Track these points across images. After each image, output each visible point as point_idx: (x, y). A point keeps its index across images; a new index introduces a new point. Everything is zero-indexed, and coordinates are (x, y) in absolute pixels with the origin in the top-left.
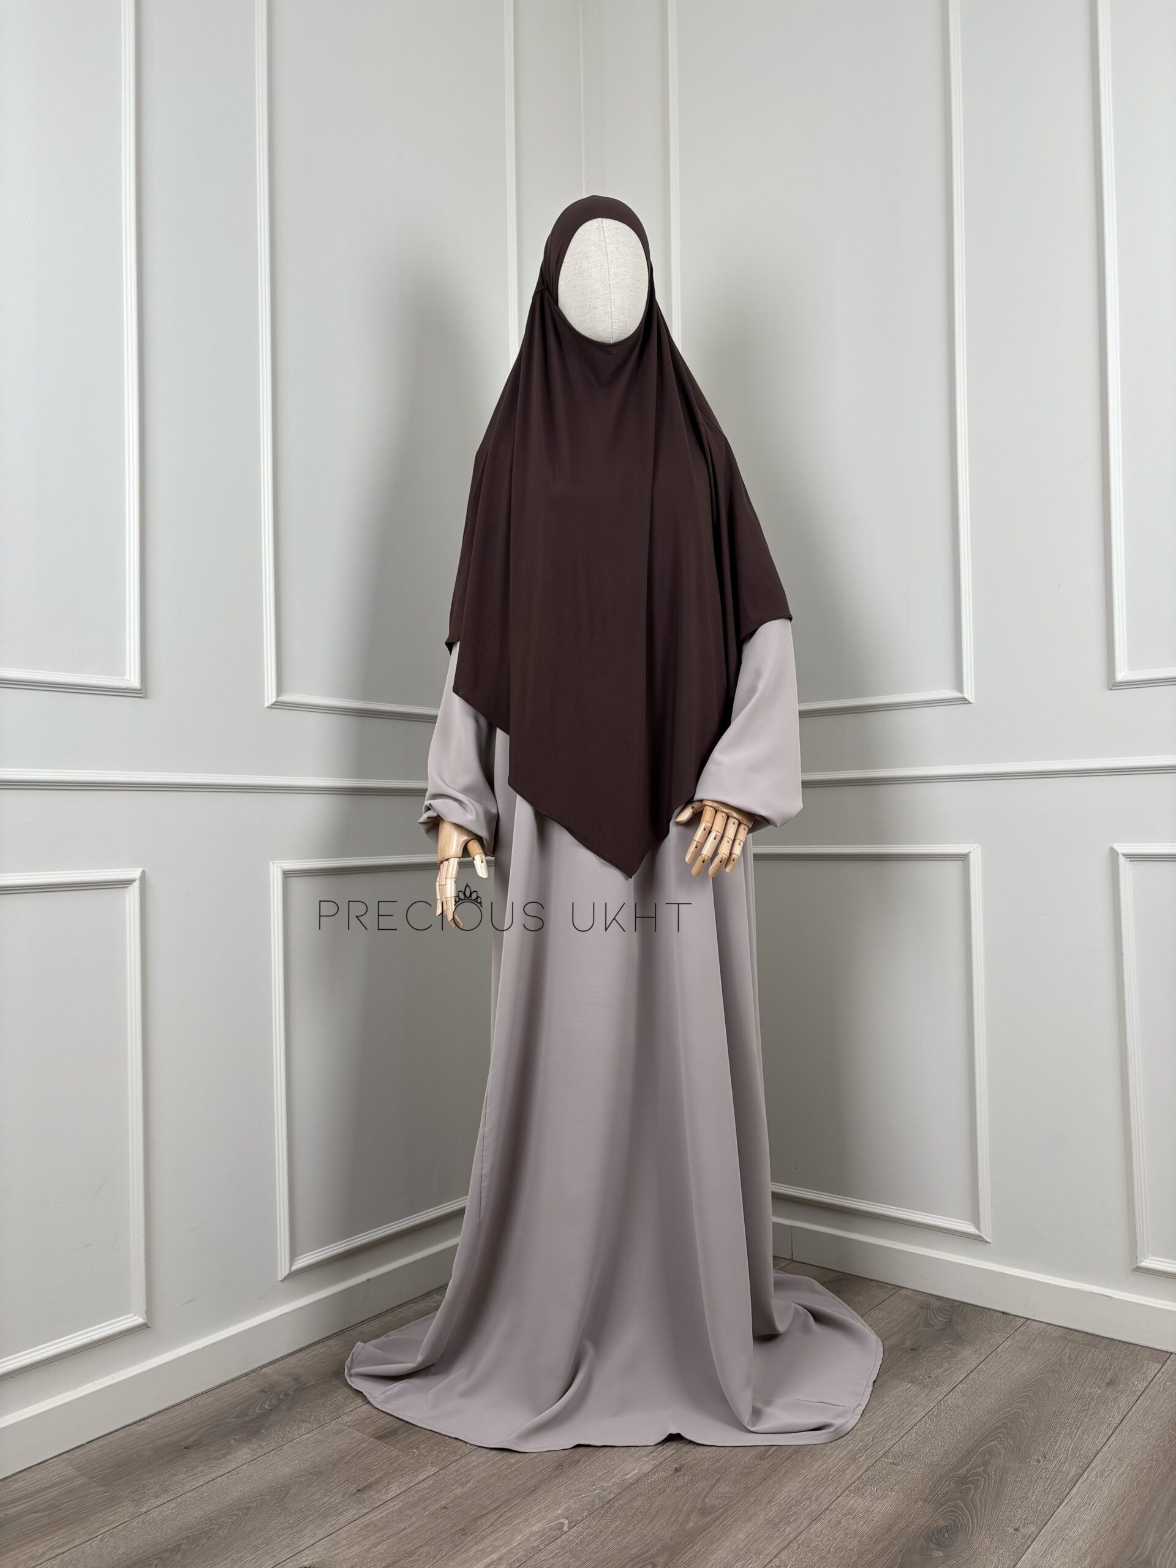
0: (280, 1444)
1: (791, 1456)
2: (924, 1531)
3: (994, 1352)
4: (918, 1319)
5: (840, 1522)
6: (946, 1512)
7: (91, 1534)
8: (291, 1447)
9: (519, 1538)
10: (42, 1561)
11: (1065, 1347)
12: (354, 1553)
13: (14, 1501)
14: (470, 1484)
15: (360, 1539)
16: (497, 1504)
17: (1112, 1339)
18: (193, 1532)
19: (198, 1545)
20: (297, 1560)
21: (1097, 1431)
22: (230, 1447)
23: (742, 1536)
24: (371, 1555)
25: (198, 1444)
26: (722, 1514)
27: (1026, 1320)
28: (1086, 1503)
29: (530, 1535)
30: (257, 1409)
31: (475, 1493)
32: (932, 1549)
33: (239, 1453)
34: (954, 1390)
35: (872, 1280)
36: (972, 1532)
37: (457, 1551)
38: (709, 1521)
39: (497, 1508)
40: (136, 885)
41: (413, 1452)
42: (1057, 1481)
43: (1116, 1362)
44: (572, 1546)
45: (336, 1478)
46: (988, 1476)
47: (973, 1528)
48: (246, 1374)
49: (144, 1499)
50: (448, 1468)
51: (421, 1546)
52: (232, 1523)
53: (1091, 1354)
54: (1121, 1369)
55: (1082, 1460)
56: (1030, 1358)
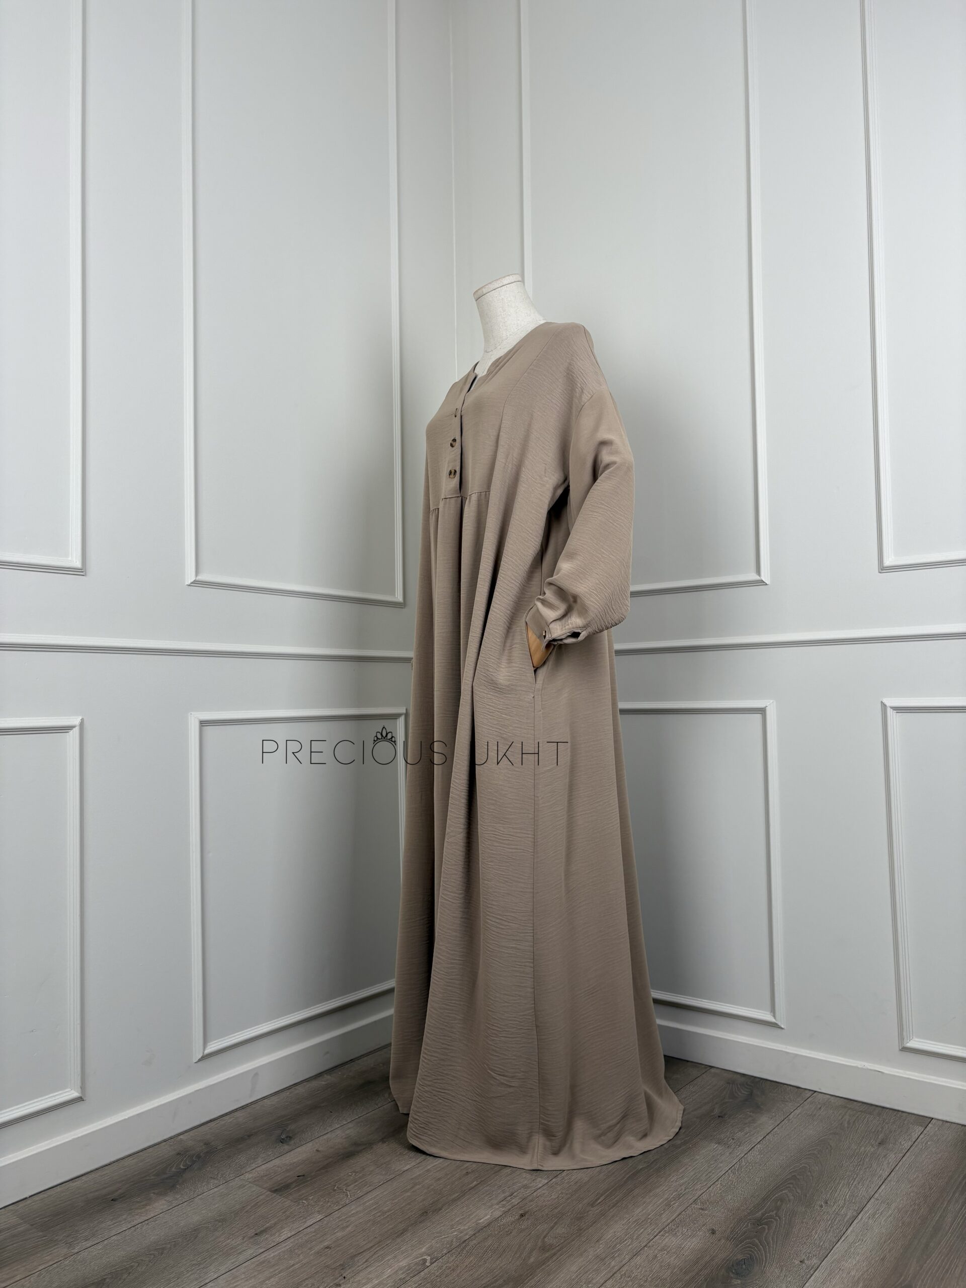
0: (192, 1196)
1: (617, 1204)
2: (725, 1263)
3: (786, 1118)
4: (725, 1092)
5: (656, 1257)
6: (744, 1248)
7: (30, 1272)
8: (201, 1199)
9: (389, 1272)
11: (846, 1113)
14: (349, 1228)
15: (256, 1273)
16: (371, 1245)
17: (883, 1108)
18: (116, 1269)
19: (120, 1279)
21: (870, 1181)
22: (150, 1199)
23: (574, 1268)
25: (123, 1197)
26: (559, 1251)
27: (813, 1092)
28: (860, 1239)
29: (398, 1269)
30: (174, 1168)
31: (353, 1236)
32: (732, 1278)
33: (157, 1204)
34: (753, 1150)
35: (688, 1061)
36: (765, 1264)
38: (547, 1257)
39: (372, 1247)
40: (76, 731)
41: (302, 1202)
43: (887, 1126)
44: (433, 1278)
45: (238, 1224)
46: (780, 1219)
47: (766, 1260)
48: (165, 1141)
49: (75, 1243)
50: (331, 1216)
51: (306, 1279)
52: (149, 1261)
53: (866, 1119)
54: (891, 1132)
55: (858, 1205)
56: (816, 1123)
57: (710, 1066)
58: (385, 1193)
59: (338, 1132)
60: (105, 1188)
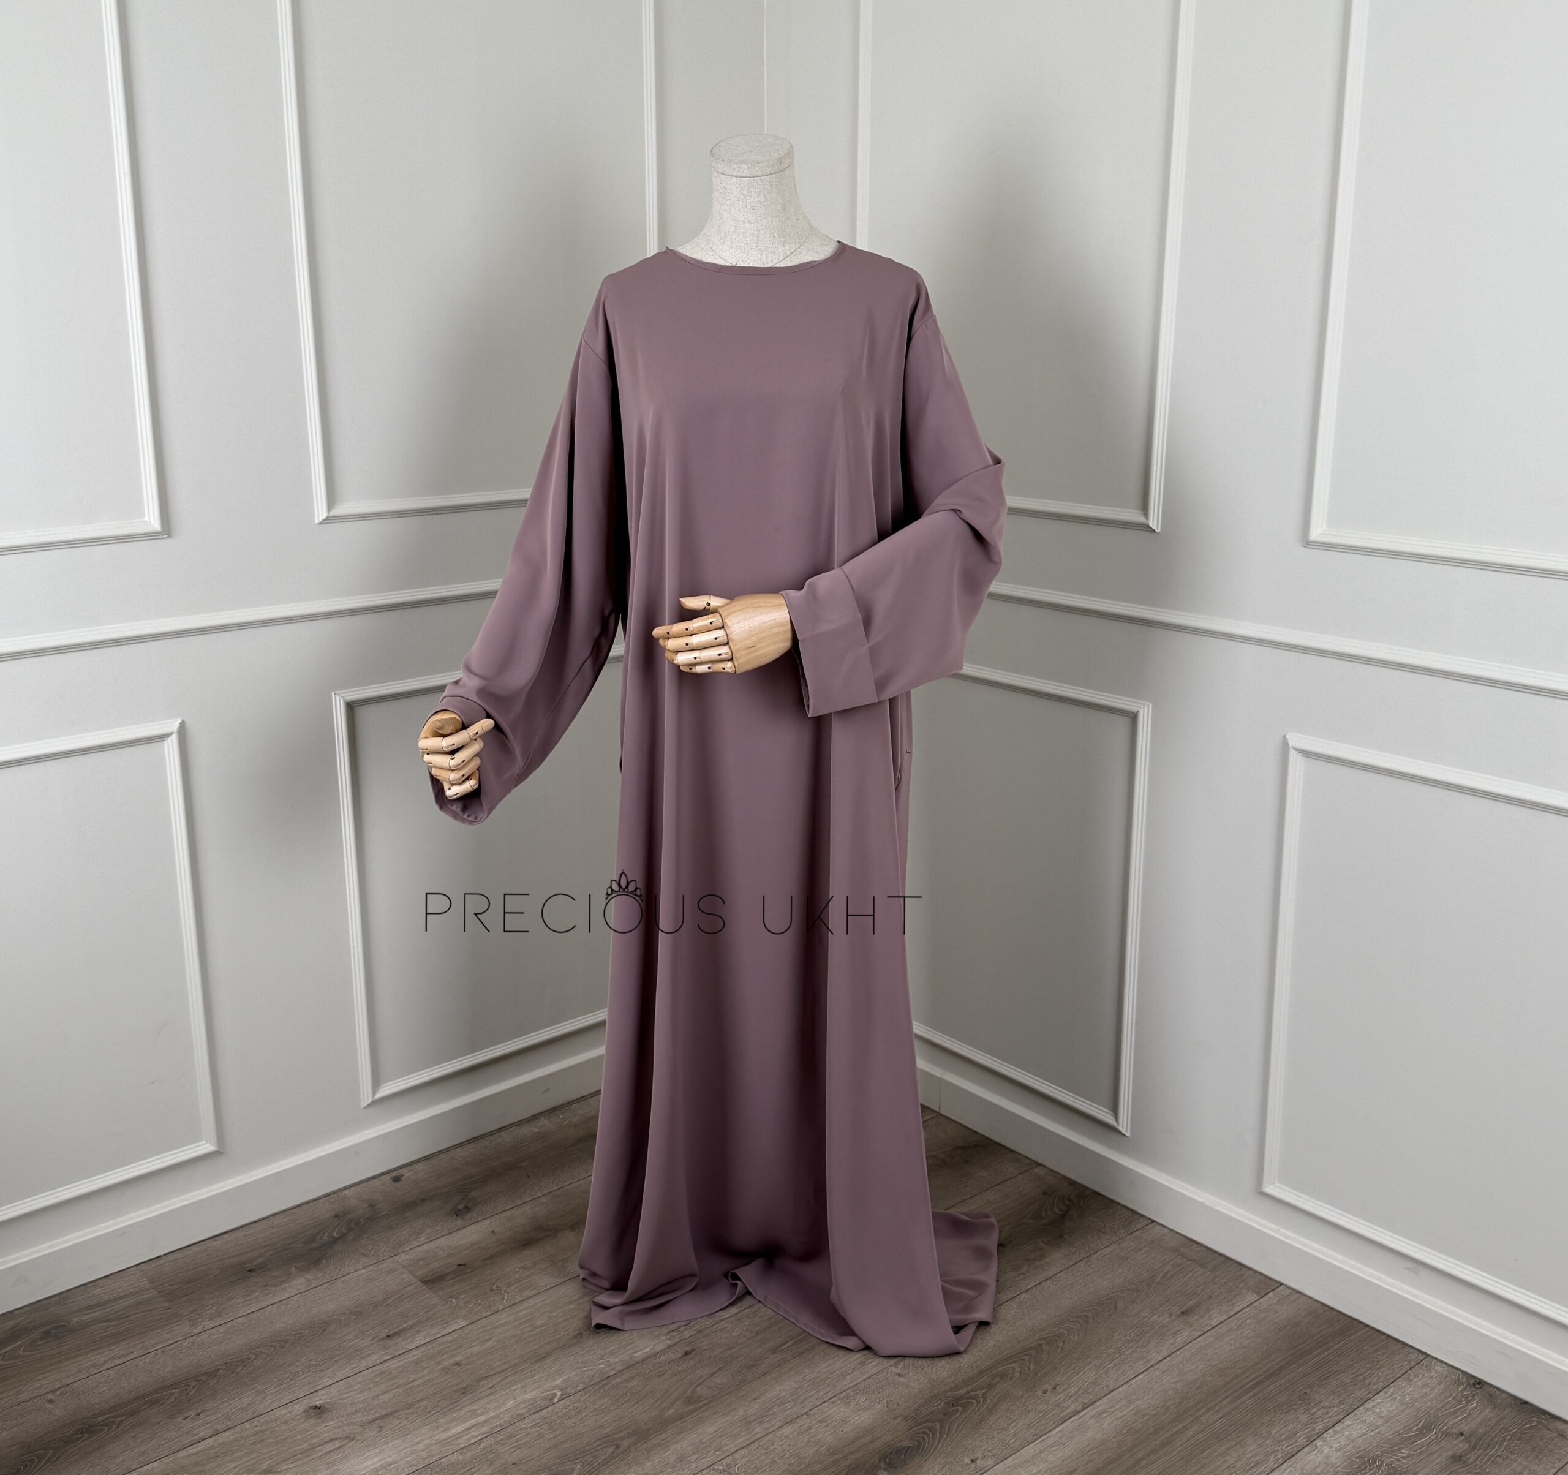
0: (335, 1277)
1: (803, 1353)
2: (884, 1448)
3: (1086, 1259)
4: (1032, 1207)
5: (810, 1428)
6: (918, 1433)
7: (147, 1349)
8: (344, 1282)
9: (511, 1403)
10: (102, 1369)
11: (1170, 1261)
12: (363, 1398)
13: (90, 1307)
14: (489, 1343)
15: (371, 1385)
16: (505, 1366)
17: (1228, 1259)
18: (232, 1359)
19: (233, 1372)
20: (312, 1397)
21: (1130, 1366)
22: (289, 1274)
23: (711, 1429)
24: (376, 1402)
25: (262, 1267)
26: (707, 1404)
27: (1150, 1222)
28: (1062, 1442)
29: (522, 1402)
30: (326, 1235)
31: (490, 1353)
32: (881, 1468)
33: (294, 1282)
34: (1012, 1300)
35: (1012, 1151)
37: (451, 1409)
38: (689, 1411)
39: (503, 1371)
40: (174, 736)
41: (453, 1303)
42: (1049, 1415)
43: (1211, 1288)
44: (553, 1417)
45: (373, 1320)
46: (984, 1401)
47: (933, 1453)
48: (327, 1195)
49: (199, 1320)
50: (475, 1323)
51: (421, 1400)
52: (268, 1355)
53: (1191, 1274)
54: (1210, 1297)
55: (1091, 1397)
56: (1120, 1271)
57: (1036, 1162)
58: (547, 1302)
59: (527, 1208)
60: (246, 1253)
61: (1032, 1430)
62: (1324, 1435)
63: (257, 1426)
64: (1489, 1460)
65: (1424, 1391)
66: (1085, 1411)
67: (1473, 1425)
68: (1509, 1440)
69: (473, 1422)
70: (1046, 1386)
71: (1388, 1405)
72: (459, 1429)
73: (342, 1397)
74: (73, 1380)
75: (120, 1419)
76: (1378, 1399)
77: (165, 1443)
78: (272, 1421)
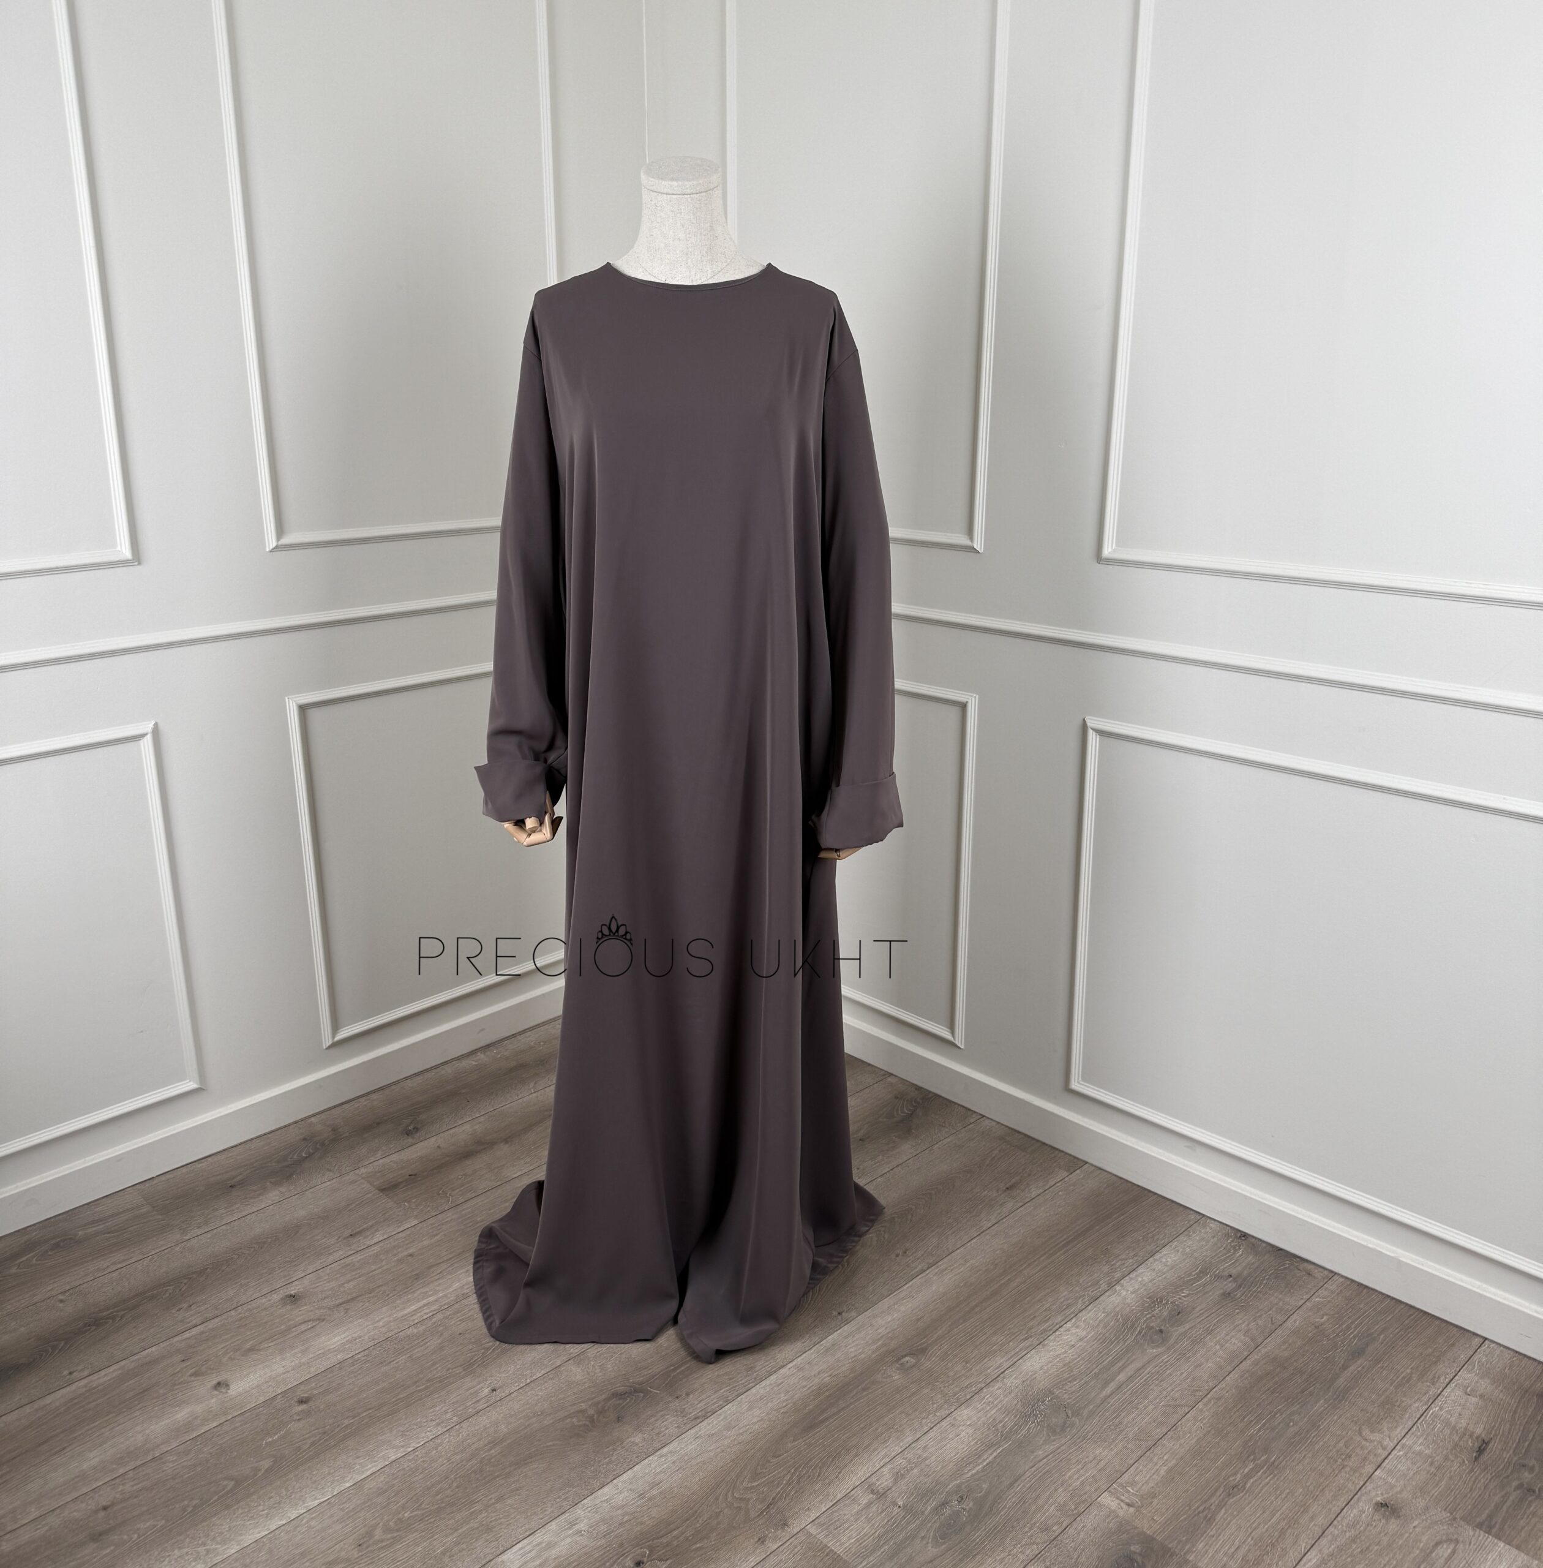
0: (304, 1189)
3: (930, 1148)
4: (885, 1109)
7: (145, 1255)
8: (312, 1192)
10: (106, 1272)
11: (997, 1148)
12: (332, 1286)
13: (93, 1222)
14: (437, 1238)
15: (338, 1276)
16: (451, 1256)
17: (1044, 1144)
18: (218, 1259)
19: (220, 1270)
20: (288, 1288)
21: (965, 1233)
22: (266, 1188)
24: (342, 1289)
25: (242, 1183)
27: (980, 1117)
28: (911, 1296)
30: (295, 1156)
31: (437, 1246)
33: (270, 1195)
35: (869, 1065)
36: (804, 1313)
39: (451, 1258)
40: (149, 736)
41: (406, 1206)
43: (1030, 1167)
45: (337, 1223)
46: (848, 1266)
47: (807, 1308)
48: (295, 1122)
49: (190, 1228)
50: (426, 1222)
51: (381, 1286)
52: (249, 1254)
53: (1014, 1157)
54: (1029, 1175)
55: (934, 1258)
56: (957, 1156)
57: (889, 1073)
58: (485, 1202)
59: (467, 1127)
60: (227, 1172)
61: (887, 1287)
62: (1122, 1281)
63: (240, 1313)
64: (1252, 1295)
65: (1201, 1243)
66: (930, 1270)
67: (1239, 1268)
68: (1267, 1279)
69: (425, 1301)
70: (898, 1251)
71: (1173, 1256)
72: (413, 1308)
73: (313, 1286)
74: (82, 1282)
75: (122, 1313)
76: (1165, 1251)
77: (163, 1330)
78: (254, 1309)
